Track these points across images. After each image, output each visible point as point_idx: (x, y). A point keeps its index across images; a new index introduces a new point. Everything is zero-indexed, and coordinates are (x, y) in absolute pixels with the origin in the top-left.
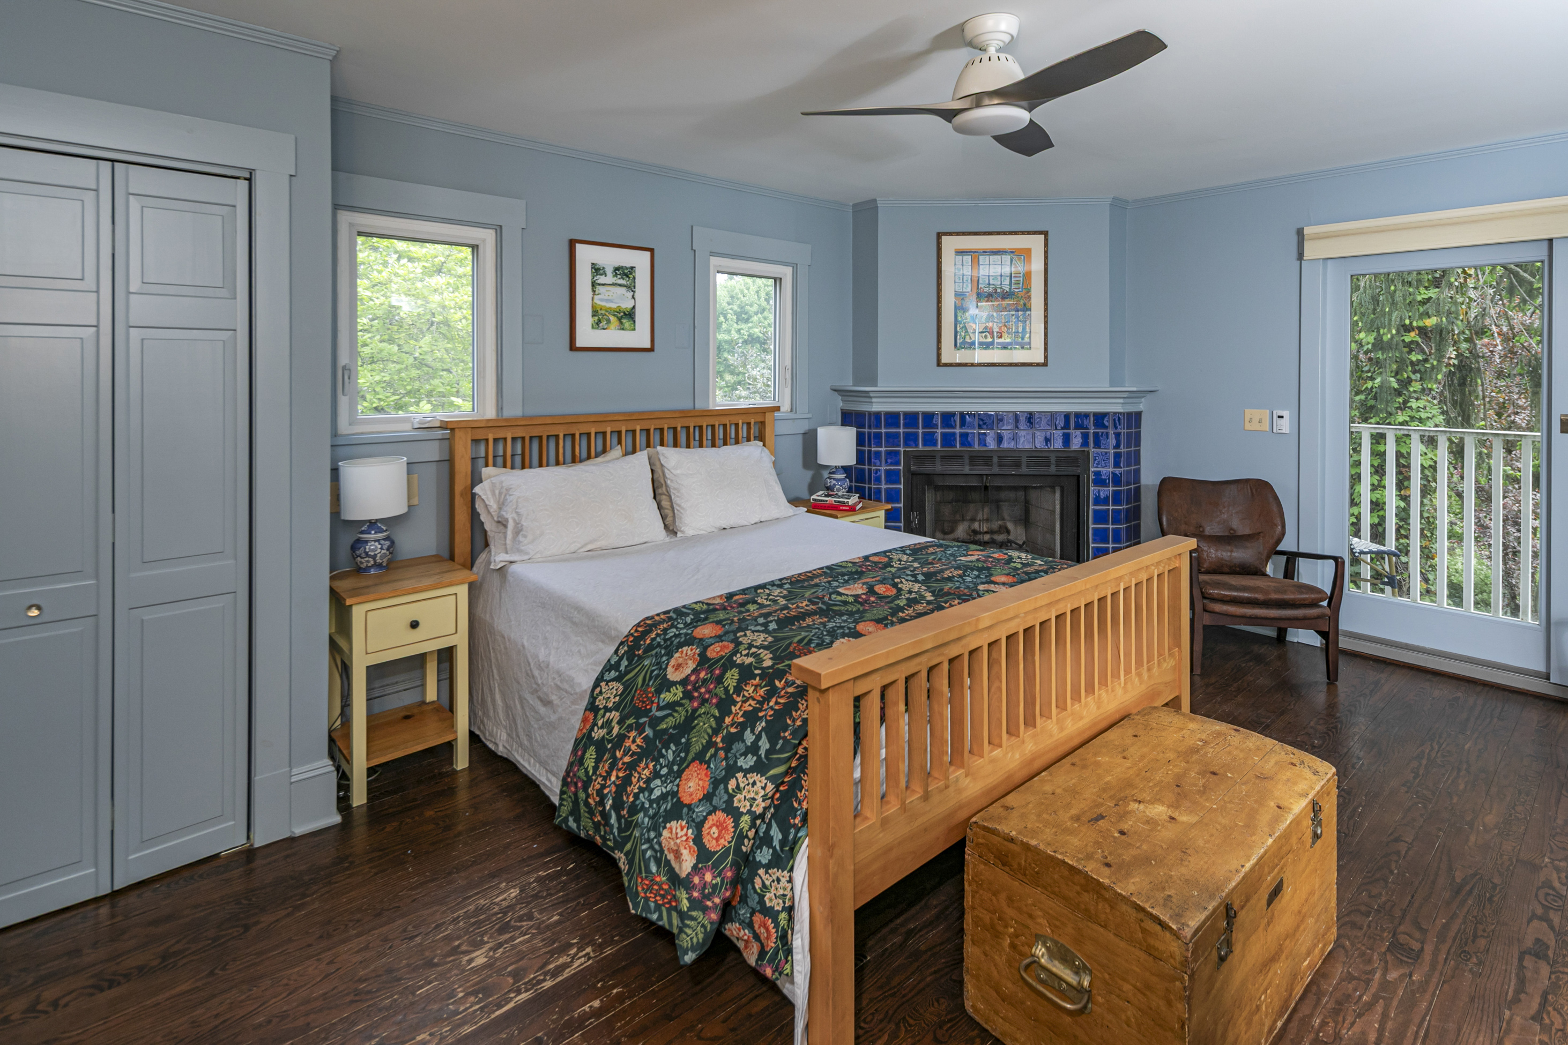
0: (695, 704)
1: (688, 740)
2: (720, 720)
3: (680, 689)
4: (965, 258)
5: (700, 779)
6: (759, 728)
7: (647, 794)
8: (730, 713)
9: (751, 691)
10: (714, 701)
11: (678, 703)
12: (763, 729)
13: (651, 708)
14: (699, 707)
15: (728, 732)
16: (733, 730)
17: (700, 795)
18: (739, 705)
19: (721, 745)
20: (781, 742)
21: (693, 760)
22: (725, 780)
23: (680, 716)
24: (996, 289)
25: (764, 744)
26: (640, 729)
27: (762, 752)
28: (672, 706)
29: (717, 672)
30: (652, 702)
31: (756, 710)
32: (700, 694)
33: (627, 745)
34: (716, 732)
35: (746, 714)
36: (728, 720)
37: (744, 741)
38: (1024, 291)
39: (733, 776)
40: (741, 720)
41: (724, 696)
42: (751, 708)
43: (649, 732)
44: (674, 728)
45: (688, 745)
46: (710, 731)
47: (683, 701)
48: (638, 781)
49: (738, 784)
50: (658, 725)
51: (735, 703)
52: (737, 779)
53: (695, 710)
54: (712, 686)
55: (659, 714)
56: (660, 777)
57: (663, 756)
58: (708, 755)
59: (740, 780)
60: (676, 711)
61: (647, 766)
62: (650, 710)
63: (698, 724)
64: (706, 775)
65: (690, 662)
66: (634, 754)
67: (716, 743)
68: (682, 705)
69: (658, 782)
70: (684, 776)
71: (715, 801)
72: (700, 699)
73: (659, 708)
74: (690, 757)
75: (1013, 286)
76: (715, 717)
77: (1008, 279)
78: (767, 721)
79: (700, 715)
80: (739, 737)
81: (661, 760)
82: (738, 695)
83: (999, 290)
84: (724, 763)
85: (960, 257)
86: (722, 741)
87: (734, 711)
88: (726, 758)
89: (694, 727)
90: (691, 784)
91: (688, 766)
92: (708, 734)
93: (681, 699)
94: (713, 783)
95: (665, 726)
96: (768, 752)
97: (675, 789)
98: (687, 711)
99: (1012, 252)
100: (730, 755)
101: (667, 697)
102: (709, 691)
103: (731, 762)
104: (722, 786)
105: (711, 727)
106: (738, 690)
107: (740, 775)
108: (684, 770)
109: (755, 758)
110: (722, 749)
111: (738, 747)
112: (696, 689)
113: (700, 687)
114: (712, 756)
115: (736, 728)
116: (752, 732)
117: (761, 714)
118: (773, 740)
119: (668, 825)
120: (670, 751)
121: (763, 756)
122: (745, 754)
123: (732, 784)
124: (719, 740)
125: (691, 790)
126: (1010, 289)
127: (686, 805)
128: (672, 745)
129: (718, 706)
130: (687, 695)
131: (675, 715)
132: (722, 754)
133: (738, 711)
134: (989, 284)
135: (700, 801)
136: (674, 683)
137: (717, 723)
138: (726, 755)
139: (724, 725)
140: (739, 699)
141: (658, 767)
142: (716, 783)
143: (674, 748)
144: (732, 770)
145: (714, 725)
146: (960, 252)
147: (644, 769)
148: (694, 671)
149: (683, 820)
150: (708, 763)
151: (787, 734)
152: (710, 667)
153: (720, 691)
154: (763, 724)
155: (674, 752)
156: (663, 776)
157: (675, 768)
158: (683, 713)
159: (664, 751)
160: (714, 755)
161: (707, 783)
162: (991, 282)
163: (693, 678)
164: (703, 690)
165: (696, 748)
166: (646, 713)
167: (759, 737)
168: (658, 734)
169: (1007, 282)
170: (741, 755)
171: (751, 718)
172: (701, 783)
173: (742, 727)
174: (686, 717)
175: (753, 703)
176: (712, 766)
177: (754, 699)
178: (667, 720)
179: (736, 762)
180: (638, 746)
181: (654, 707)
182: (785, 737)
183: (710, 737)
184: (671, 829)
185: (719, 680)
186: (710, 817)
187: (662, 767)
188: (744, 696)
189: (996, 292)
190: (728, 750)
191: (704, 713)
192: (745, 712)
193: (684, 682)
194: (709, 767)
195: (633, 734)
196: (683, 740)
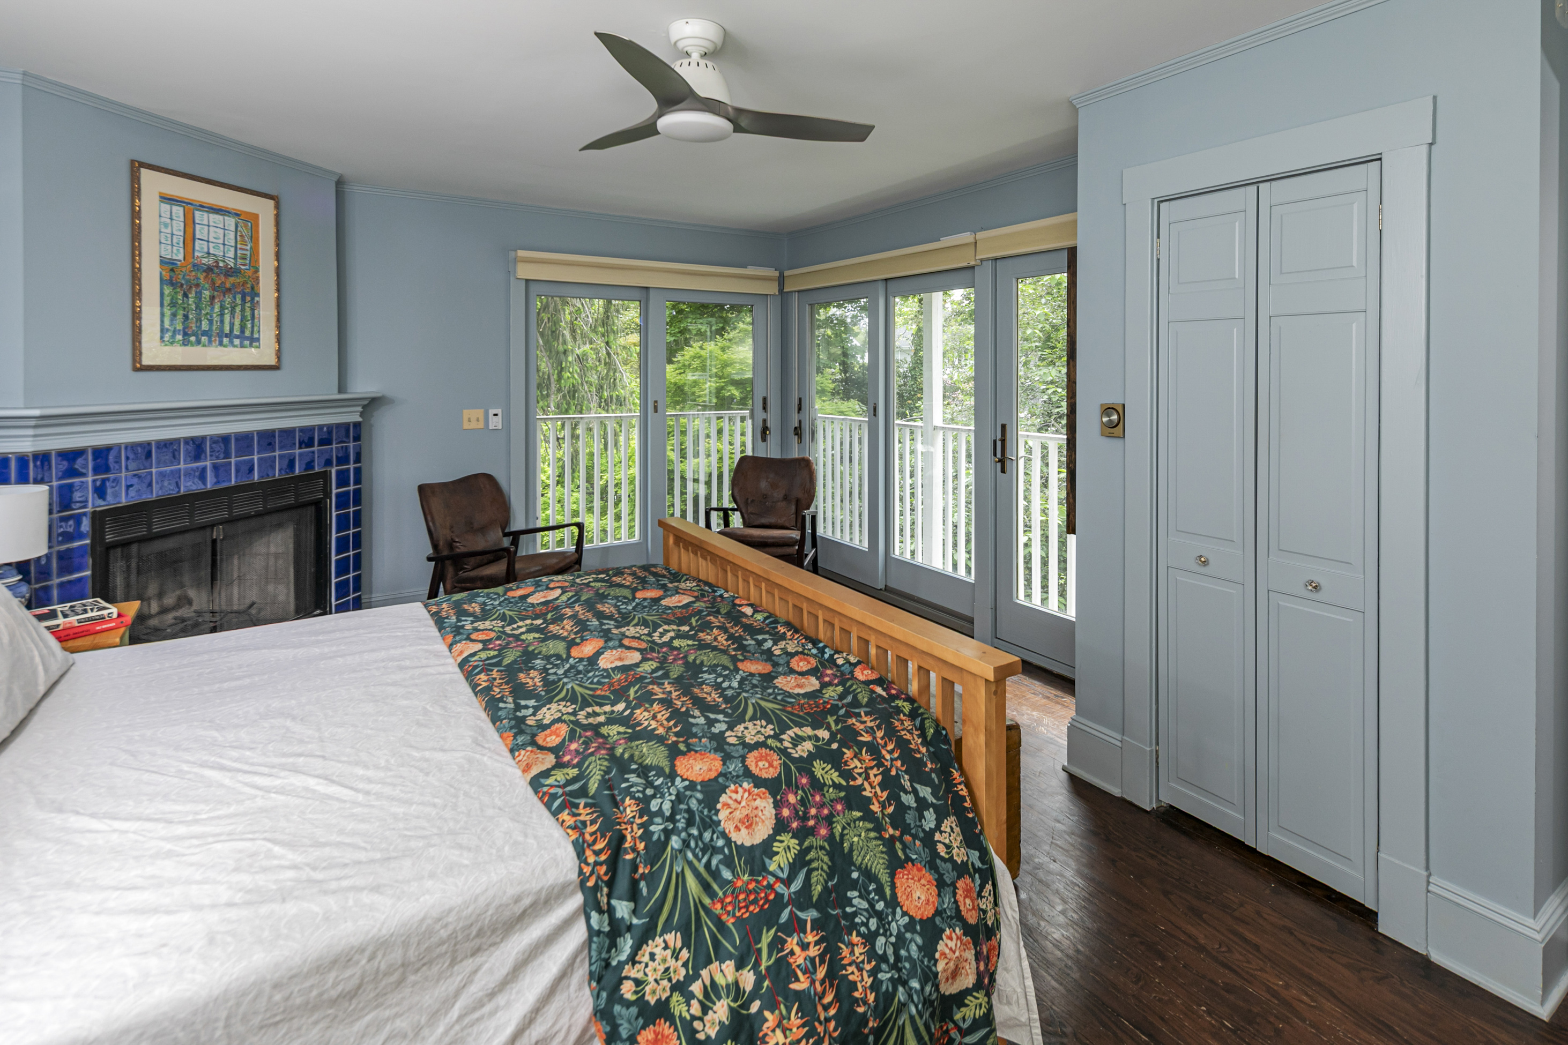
0: (823, 832)
1: (859, 869)
2: (869, 816)
3: (786, 838)
4: (175, 208)
5: (919, 880)
6: (907, 785)
7: (884, 966)
8: (869, 801)
9: (859, 765)
10: (839, 807)
11: (803, 852)
12: (911, 781)
13: (777, 894)
14: (831, 829)
15: (890, 816)
16: (890, 810)
17: (934, 891)
18: (866, 785)
19: (897, 833)
20: (933, 775)
21: (892, 875)
22: (935, 854)
23: (820, 861)
24: (217, 262)
25: (925, 792)
26: (797, 926)
27: (931, 799)
28: (800, 862)
29: (804, 781)
30: (771, 887)
31: (886, 773)
32: (815, 817)
33: (800, 961)
34: (879, 828)
35: (883, 786)
36: (875, 807)
37: (909, 808)
38: (253, 270)
39: (935, 843)
40: (885, 794)
41: (842, 794)
42: (880, 778)
43: (809, 915)
44: (830, 877)
45: (869, 875)
46: (872, 834)
47: (806, 844)
48: (860, 970)
49: (944, 844)
50: (811, 897)
51: (861, 788)
52: (940, 842)
53: (831, 838)
54: (818, 798)
55: (796, 886)
56: (876, 934)
57: (855, 914)
58: (900, 853)
59: (941, 839)
60: (812, 861)
61: (851, 945)
62: (779, 896)
63: (852, 845)
64: (919, 870)
65: (758, 802)
66: (822, 956)
67: (892, 836)
68: (809, 849)
69: (881, 941)
70: (901, 898)
71: (948, 879)
72: (823, 823)
73: (788, 882)
74: (884, 878)
75: (239, 261)
76: (860, 819)
77: (233, 249)
78: (906, 772)
79: (842, 835)
80: (902, 809)
81: (857, 920)
82: (854, 779)
83: (221, 264)
84: (918, 842)
85: (168, 207)
86: (895, 828)
87: (870, 795)
88: (915, 837)
89: (851, 850)
90: (917, 894)
91: (893, 886)
92: (876, 838)
93: (800, 844)
94: (931, 869)
95: (819, 888)
96: (934, 794)
97: (906, 919)
98: (822, 848)
99: (237, 215)
100: (913, 831)
101: (779, 862)
102: (822, 805)
103: (921, 835)
104: (938, 861)
105: (868, 830)
106: (848, 775)
107: (937, 836)
108: (894, 894)
109: (931, 810)
110: (902, 834)
111: (910, 818)
112: (805, 818)
113: (806, 813)
114: (904, 850)
115: (890, 805)
116: (906, 792)
117: (893, 773)
118: (927, 782)
119: (937, 955)
120: (855, 901)
121: (934, 801)
122: (922, 817)
123: (941, 849)
124: (891, 831)
125: (923, 898)
126: (235, 264)
127: (934, 916)
128: (849, 894)
129: (850, 807)
130: (802, 834)
131: (814, 865)
132: (907, 838)
133: (872, 789)
134: (208, 253)
135: (939, 895)
136: (771, 840)
137: (870, 821)
138: (911, 835)
139: (879, 815)
140: (859, 781)
141: (863, 929)
142: (932, 866)
143: (856, 894)
144: (928, 840)
145: (870, 826)
146: (166, 199)
147: (852, 952)
148: (778, 805)
149: (944, 930)
150: (908, 859)
151: (929, 766)
152: (789, 784)
153: (831, 793)
154: (907, 777)
155: (861, 896)
156: (878, 928)
157: (880, 906)
158: (821, 854)
159: (848, 910)
160: (905, 847)
161: (927, 875)
162: (212, 251)
163: (786, 812)
164: (813, 811)
165: (879, 866)
166: (778, 903)
167: (915, 792)
168: (820, 905)
169: (231, 254)
170: (920, 821)
171: (889, 783)
172: (923, 881)
173: (894, 797)
174: (828, 854)
175: (875, 771)
176: (914, 857)
177: (872, 768)
178: (814, 880)
179: (924, 830)
180: (817, 943)
181: (780, 888)
182: (931, 769)
183: (880, 838)
184: (943, 954)
185: (817, 785)
186: (958, 896)
187: (866, 925)
188: (860, 774)
189: (217, 267)
190: (906, 829)
191: (844, 828)
192: (879, 784)
193: (781, 826)
194: (912, 861)
195: (792, 943)
196: (855, 875)
